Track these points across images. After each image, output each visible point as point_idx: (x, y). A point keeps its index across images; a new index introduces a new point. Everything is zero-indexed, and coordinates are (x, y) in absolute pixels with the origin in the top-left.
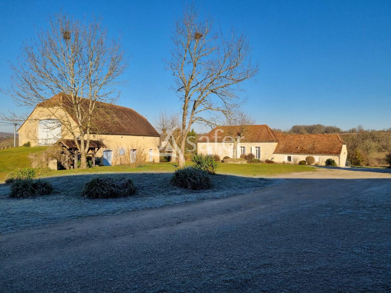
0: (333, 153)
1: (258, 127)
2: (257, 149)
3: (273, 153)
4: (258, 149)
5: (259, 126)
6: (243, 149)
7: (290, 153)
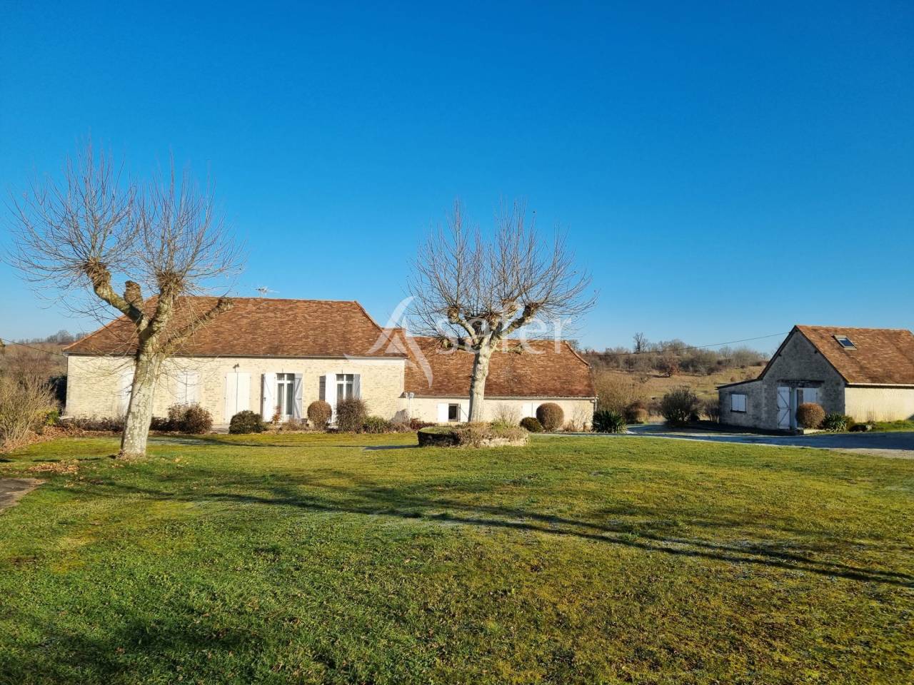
0: (576, 392)
1: (328, 307)
2: (340, 382)
3: (403, 396)
4: (345, 382)
5: (331, 305)
6: (286, 382)
7: (457, 395)
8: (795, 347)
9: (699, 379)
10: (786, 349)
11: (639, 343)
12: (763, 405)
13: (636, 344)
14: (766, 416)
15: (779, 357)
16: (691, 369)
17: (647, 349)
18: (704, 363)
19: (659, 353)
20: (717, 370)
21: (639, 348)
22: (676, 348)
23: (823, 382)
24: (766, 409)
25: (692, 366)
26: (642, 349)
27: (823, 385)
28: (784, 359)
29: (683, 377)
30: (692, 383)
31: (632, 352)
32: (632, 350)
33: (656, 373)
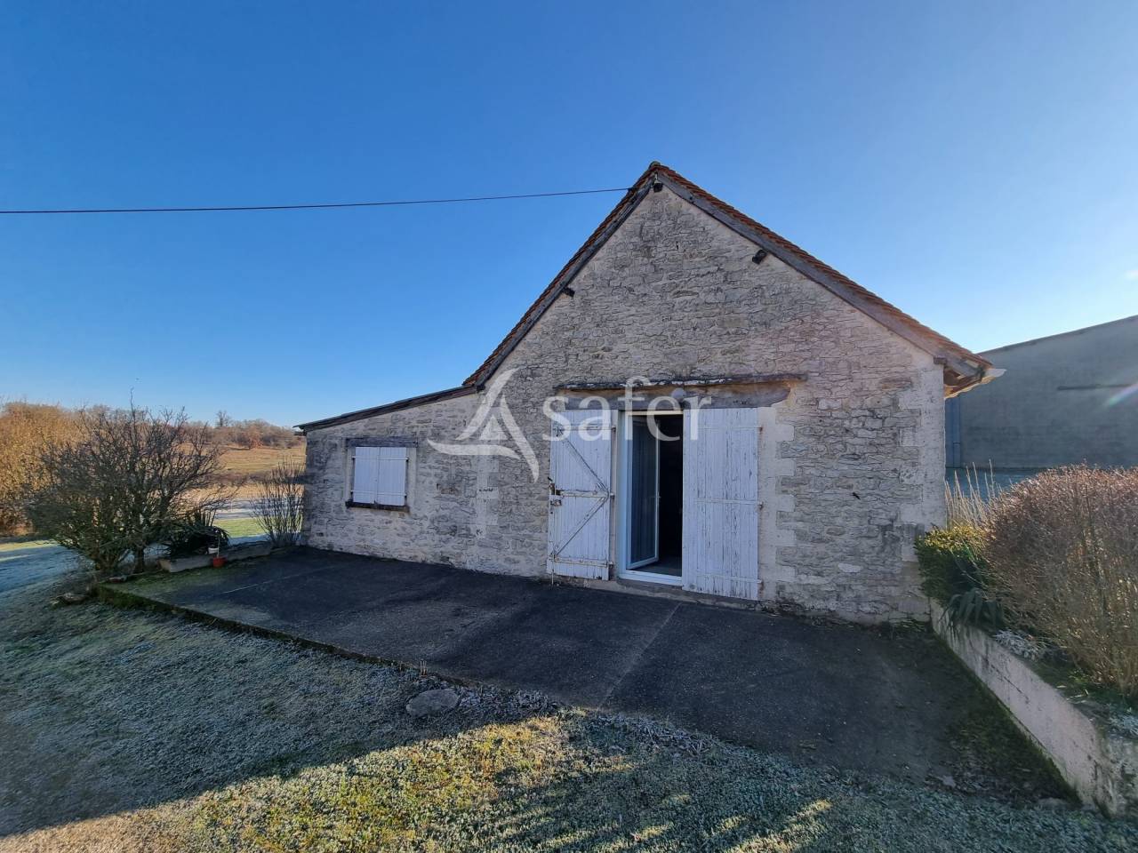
8: (646, 250)
9: (279, 452)
10: (598, 264)
11: (221, 419)
12: (482, 482)
13: (219, 420)
14: (494, 521)
15: (564, 300)
16: (273, 443)
17: (230, 425)
18: (285, 438)
19: (242, 429)
20: (296, 444)
21: (221, 424)
22: (259, 426)
23: (799, 378)
24: (494, 495)
25: (274, 441)
26: (224, 425)
27: (798, 393)
28: (586, 303)
29: (264, 450)
30: (272, 455)
31: (214, 427)
32: (213, 425)
33: (236, 446)
